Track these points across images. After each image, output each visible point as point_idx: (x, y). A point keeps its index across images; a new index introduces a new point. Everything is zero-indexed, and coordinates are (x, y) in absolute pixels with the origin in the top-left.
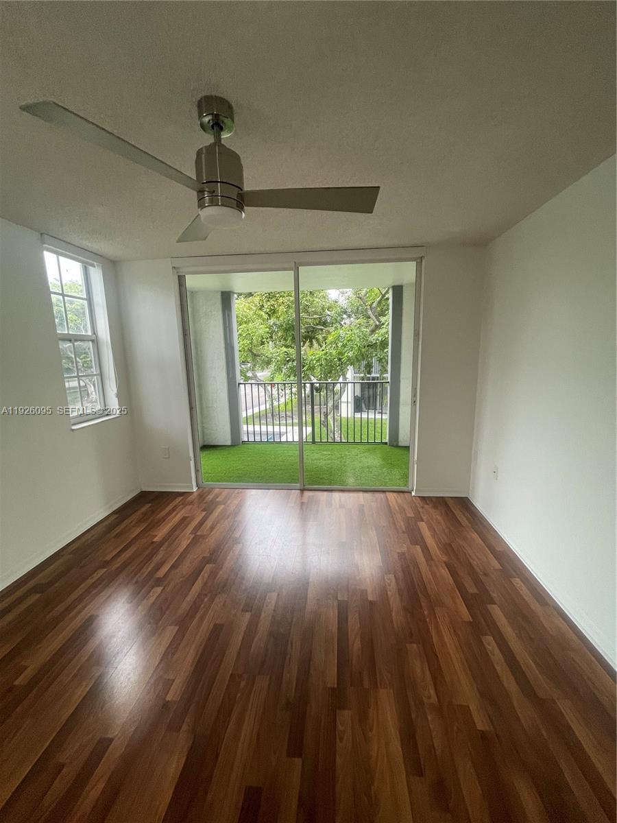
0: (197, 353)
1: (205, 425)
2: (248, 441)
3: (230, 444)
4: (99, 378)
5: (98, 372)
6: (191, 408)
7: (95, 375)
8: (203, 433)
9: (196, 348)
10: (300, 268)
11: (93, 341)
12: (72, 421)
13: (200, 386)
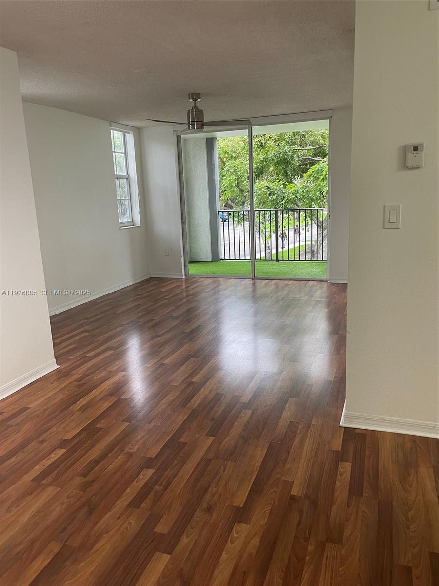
0: (187, 187)
1: (192, 245)
2: (225, 259)
3: (210, 261)
4: (130, 201)
5: (129, 198)
6: (183, 223)
7: (127, 200)
8: (191, 252)
9: (187, 183)
10: (253, 127)
11: (127, 179)
12: (121, 225)
13: (189, 213)
